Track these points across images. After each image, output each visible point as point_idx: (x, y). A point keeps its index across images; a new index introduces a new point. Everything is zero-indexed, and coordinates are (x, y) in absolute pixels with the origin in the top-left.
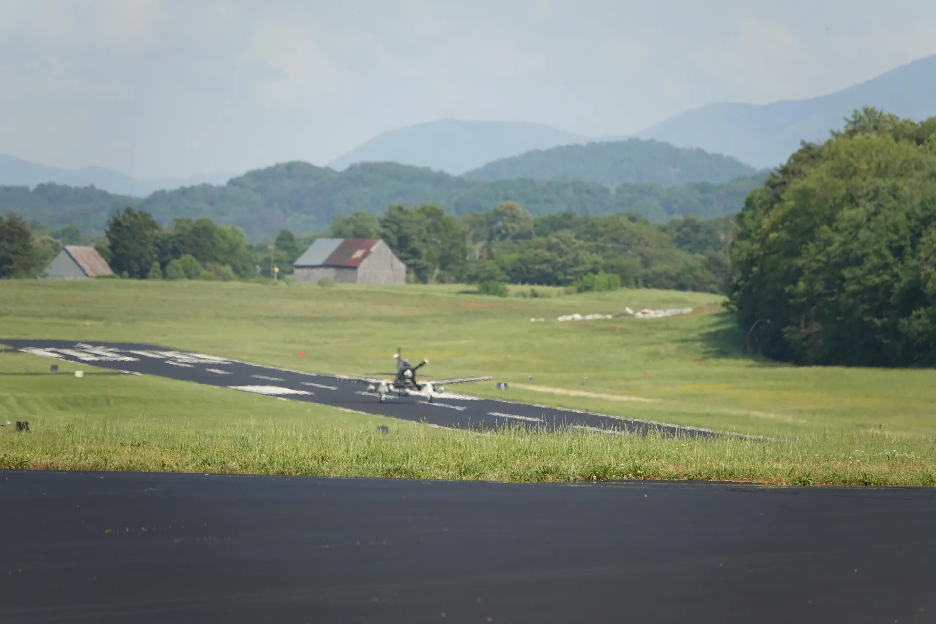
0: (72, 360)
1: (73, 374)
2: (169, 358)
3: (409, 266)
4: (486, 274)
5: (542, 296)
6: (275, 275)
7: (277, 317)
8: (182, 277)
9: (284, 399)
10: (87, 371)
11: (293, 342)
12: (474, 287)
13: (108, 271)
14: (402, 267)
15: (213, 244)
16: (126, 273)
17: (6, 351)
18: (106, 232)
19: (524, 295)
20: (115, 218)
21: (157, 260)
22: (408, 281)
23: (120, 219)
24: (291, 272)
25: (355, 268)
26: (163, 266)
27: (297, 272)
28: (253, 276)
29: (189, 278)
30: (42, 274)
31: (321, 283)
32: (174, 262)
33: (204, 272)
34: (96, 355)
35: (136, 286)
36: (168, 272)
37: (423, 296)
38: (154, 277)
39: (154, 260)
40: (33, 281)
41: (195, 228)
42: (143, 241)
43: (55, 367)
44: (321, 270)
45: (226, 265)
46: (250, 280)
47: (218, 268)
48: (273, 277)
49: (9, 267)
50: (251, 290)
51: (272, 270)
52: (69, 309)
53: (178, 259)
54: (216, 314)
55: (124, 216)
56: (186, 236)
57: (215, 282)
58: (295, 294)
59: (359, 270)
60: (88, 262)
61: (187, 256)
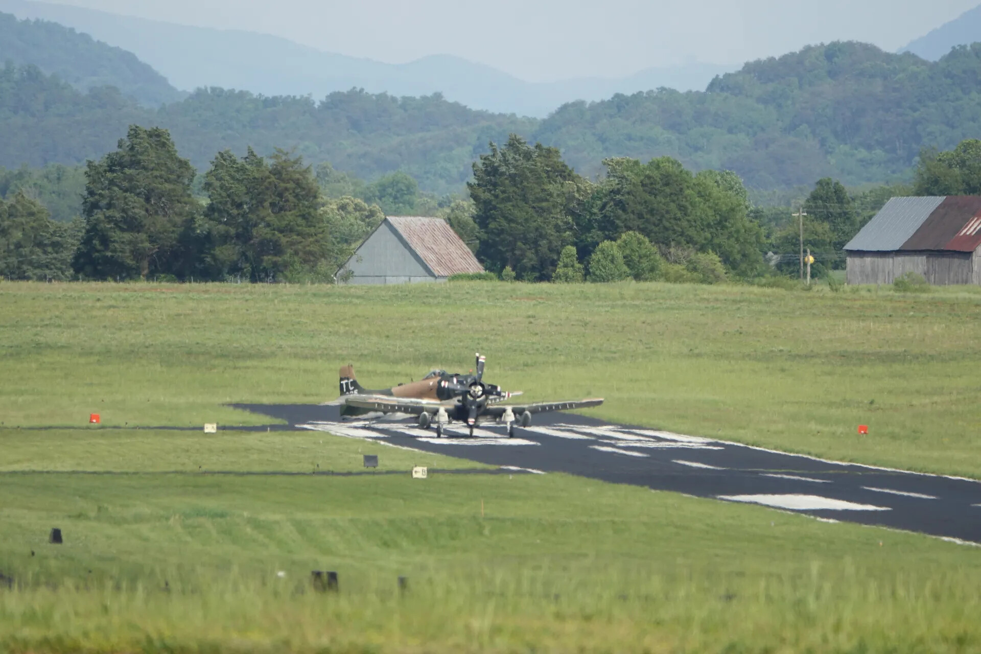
1: (410, 473)
2: (599, 440)
6: (809, 269)
7: (813, 355)
8: (622, 276)
9: (831, 521)
10: (436, 465)
11: (846, 403)
13: (474, 266)
15: (682, 208)
16: (508, 269)
17: (274, 428)
18: (469, 185)
20: (486, 159)
21: (572, 243)
23: (496, 161)
24: (839, 265)
25: (968, 255)
26: (584, 253)
27: (849, 260)
28: (760, 275)
29: (637, 277)
30: (341, 271)
31: (900, 285)
32: (606, 243)
33: (663, 265)
35: (529, 296)
36: (593, 264)
38: (567, 279)
39: (564, 243)
40: (326, 287)
41: (647, 177)
42: (544, 204)
43: (371, 459)
44: (899, 259)
45: (710, 251)
46: (756, 280)
47: (693, 256)
48: (802, 272)
49: (275, 259)
50: (760, 302)
51: (802, 259)
52: (398, 343)
53: (614, 239)
54: (691, 350)
55: (503, 155)
56: (628, 193)
57: (687, 286)
58: (848, 308)
59: (975, 258)
60: (434, 247)
61: (631, 232)
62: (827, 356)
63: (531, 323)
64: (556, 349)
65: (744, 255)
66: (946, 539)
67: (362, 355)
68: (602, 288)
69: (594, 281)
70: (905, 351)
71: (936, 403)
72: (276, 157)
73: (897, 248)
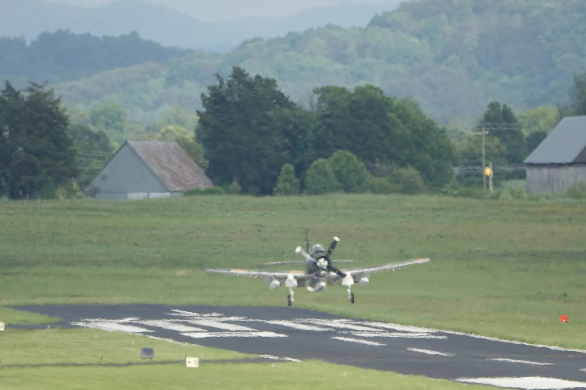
0: (169, 337)
1: (183, 363)
2: (339, 331)
6: (491, 182)
7: (507, 254)
8: (334, 189)
13: (204, 182)
15: (385, 129)
16: (235, 184)
18: (198, 113)
20: (212, 89)
21: (290, 162)
23: (223, 91)
24: (522, 176)
26: (300, 170)
27: (529, 172)
29: (348, 189)
30: (89, 189)
31: (573, 193)
32: (320, 160)
33: (370, 179)
34: (211, 329)
35: (255, 207)
36: (308, 179)
38: (287, 192)
39: (283, 161)
41: (354, 102)
42: (264, 128)
44: (573, 169)
45: (409, 166)
47: (395, 171)
48: (485, 184)
49: (32, 178)
50: (455, 209)
51: (484, 172)
52: (145, 250)
53: (326, 157)
54: (401, 251)
55: (229, 85)
56: (337, 117)
57: (392, 197)
58: (533, 213)
60: (169, 167)
61: (341, 151)
62: (520, 255)
63: (259, 231)
64: (283, 253)
65: (438, 169)
67: (115, 261)
68: (318, 200)
69: (309, 194)
72: (31, 90)
73: (570, 160)
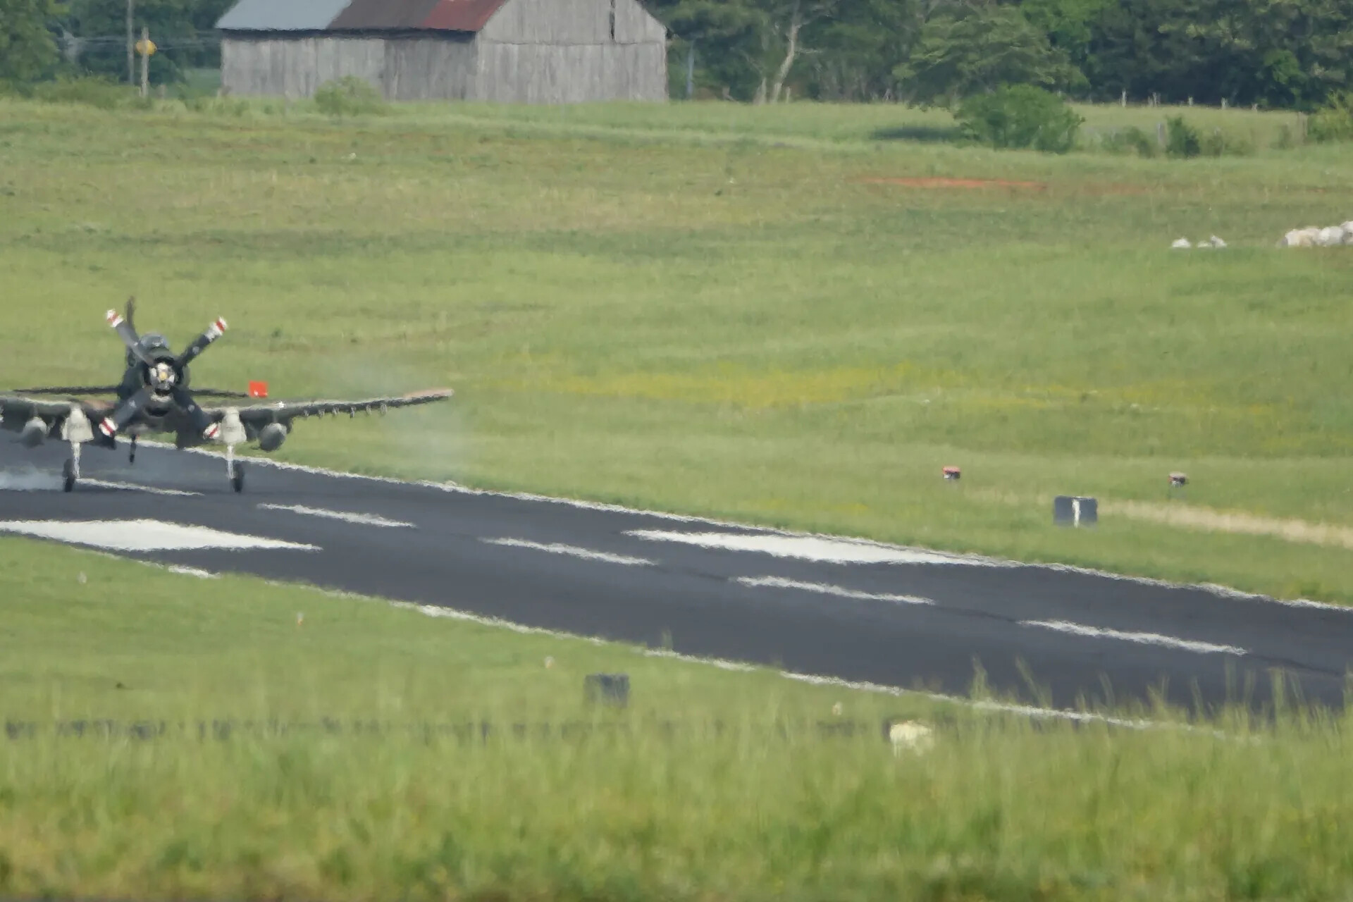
3: (677, 30)
4: (991, 60)
5: (1216, 148)
6: (145, 65)
7: (157, 240)
12: (939, 116)
14: (654, 30)
19: (1144, 147)
22: (676, 90)
25: (465, 36)
27: (229, 49)
28: (48, 76)
31: (329, 102)
37: (741, 147)
44: (329, 44)
46: (37, 87)
48: (132, 73)
50: (46, 130)
51: (130, 46)
58: (227, 145)
59: (481, 43)
62: (186, 240)
65: (15, 38)
66: (432, 610)
70: (341, 232)
71: (403, 336)
73: (322, 24)
